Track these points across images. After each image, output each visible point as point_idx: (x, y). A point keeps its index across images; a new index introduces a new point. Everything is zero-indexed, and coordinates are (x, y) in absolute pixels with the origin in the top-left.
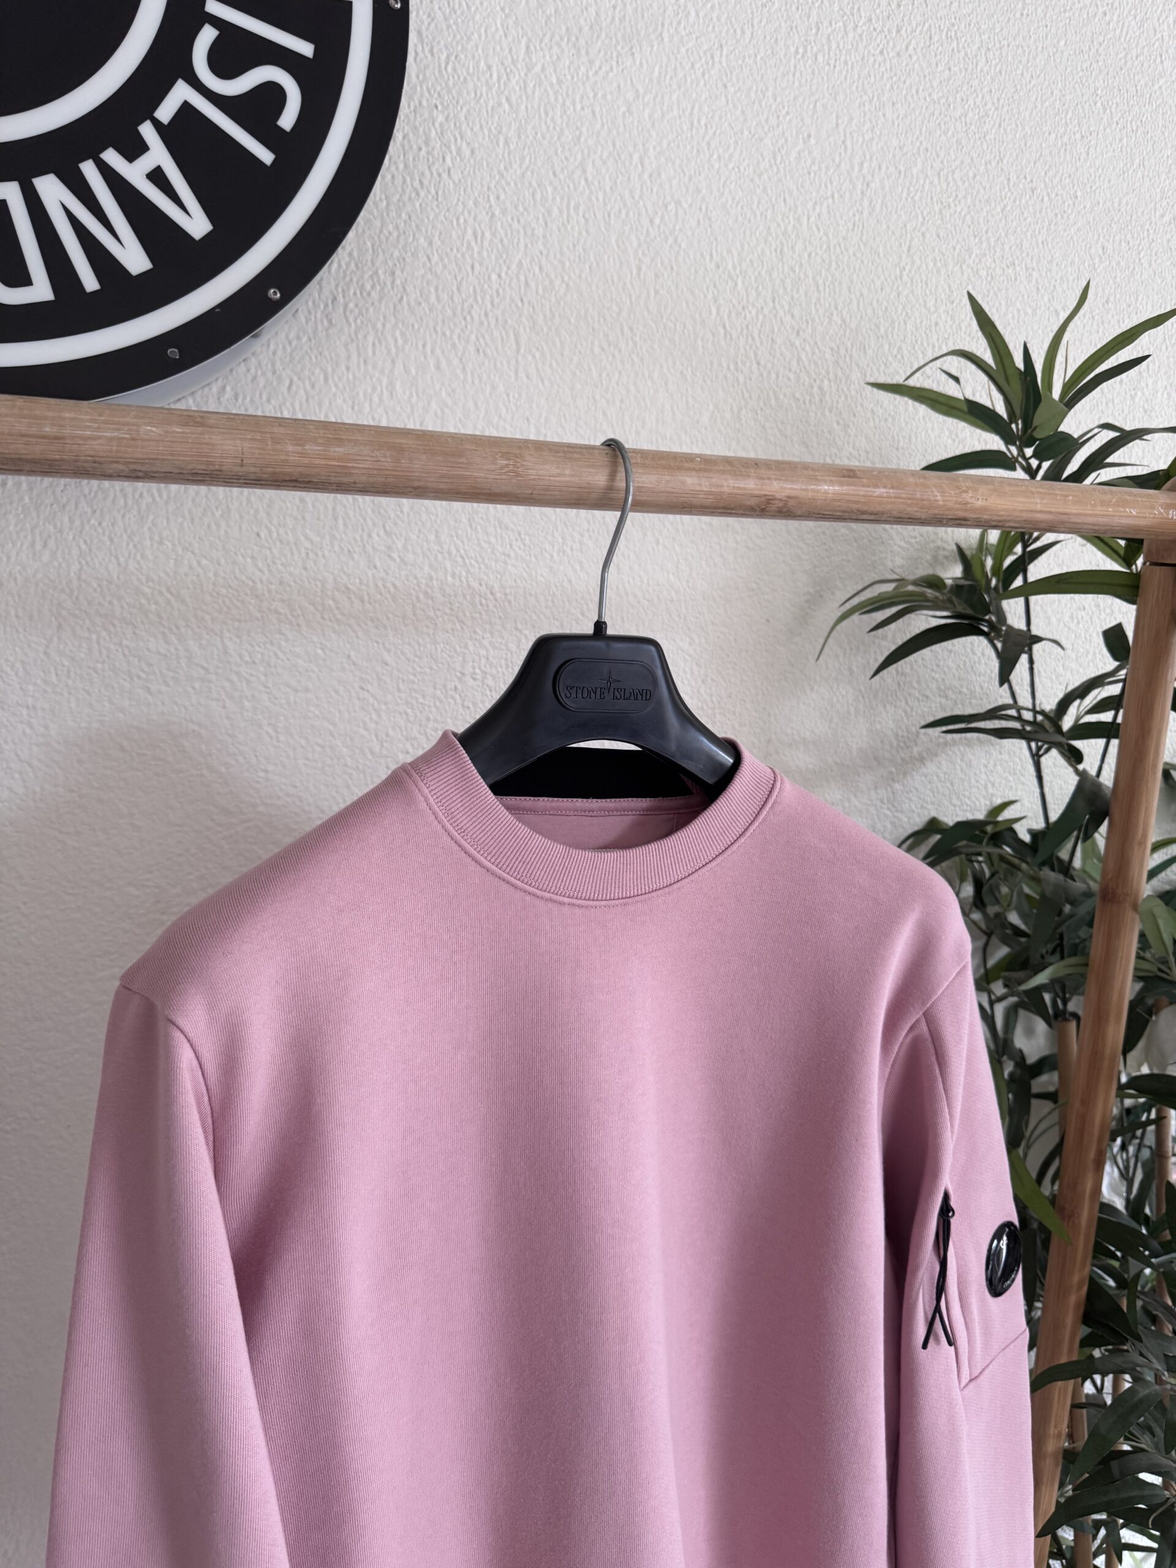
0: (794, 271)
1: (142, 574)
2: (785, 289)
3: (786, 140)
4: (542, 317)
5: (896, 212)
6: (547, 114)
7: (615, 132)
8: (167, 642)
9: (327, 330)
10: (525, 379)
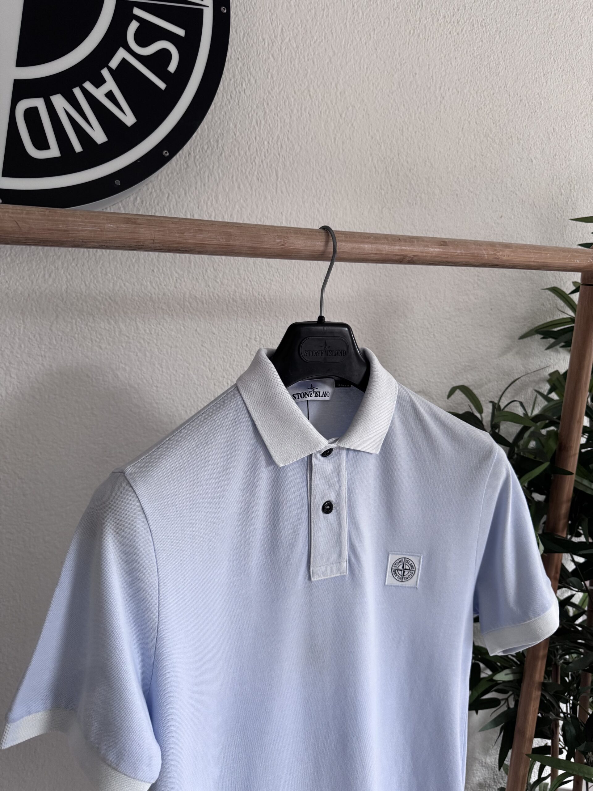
0: (408, 141)
1: (97, 290)
2: (404, 149)
3: (405, 76)
4: (289, 163)
5: (456, 112)
6: (291, 62)
7: (323, 72)
8: (109, 323)
9: (186, 169)
10: (280, 193)
